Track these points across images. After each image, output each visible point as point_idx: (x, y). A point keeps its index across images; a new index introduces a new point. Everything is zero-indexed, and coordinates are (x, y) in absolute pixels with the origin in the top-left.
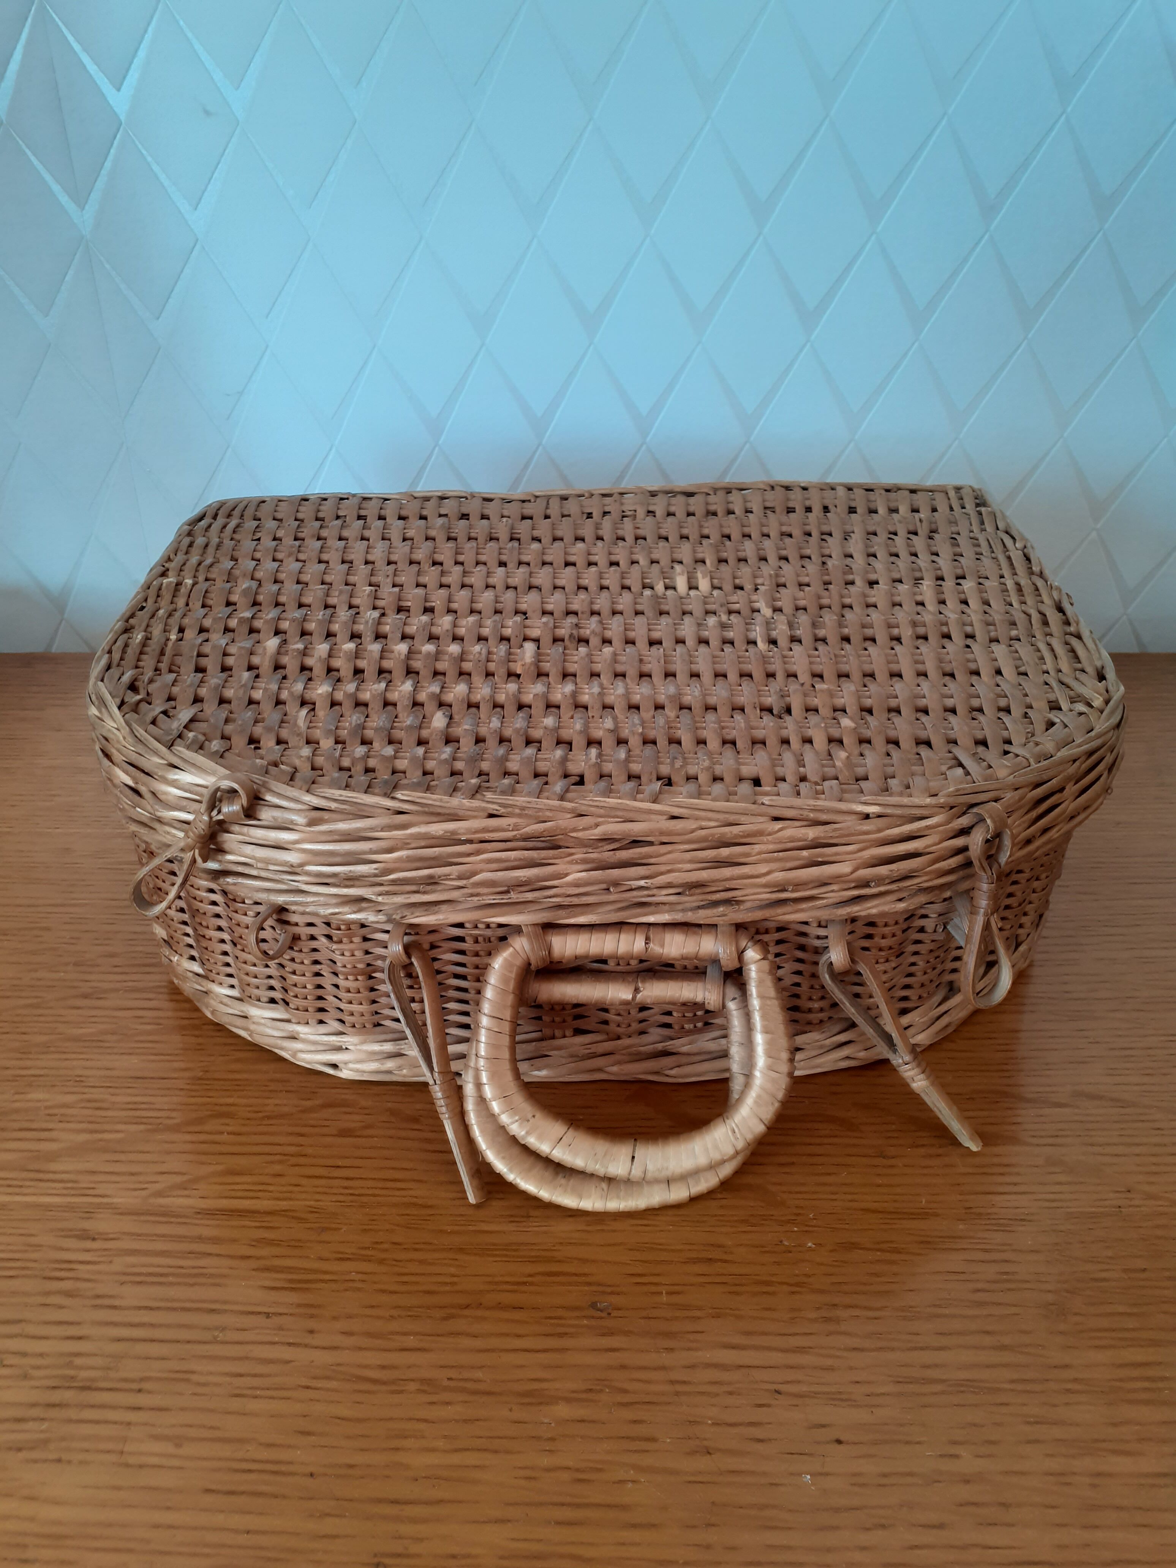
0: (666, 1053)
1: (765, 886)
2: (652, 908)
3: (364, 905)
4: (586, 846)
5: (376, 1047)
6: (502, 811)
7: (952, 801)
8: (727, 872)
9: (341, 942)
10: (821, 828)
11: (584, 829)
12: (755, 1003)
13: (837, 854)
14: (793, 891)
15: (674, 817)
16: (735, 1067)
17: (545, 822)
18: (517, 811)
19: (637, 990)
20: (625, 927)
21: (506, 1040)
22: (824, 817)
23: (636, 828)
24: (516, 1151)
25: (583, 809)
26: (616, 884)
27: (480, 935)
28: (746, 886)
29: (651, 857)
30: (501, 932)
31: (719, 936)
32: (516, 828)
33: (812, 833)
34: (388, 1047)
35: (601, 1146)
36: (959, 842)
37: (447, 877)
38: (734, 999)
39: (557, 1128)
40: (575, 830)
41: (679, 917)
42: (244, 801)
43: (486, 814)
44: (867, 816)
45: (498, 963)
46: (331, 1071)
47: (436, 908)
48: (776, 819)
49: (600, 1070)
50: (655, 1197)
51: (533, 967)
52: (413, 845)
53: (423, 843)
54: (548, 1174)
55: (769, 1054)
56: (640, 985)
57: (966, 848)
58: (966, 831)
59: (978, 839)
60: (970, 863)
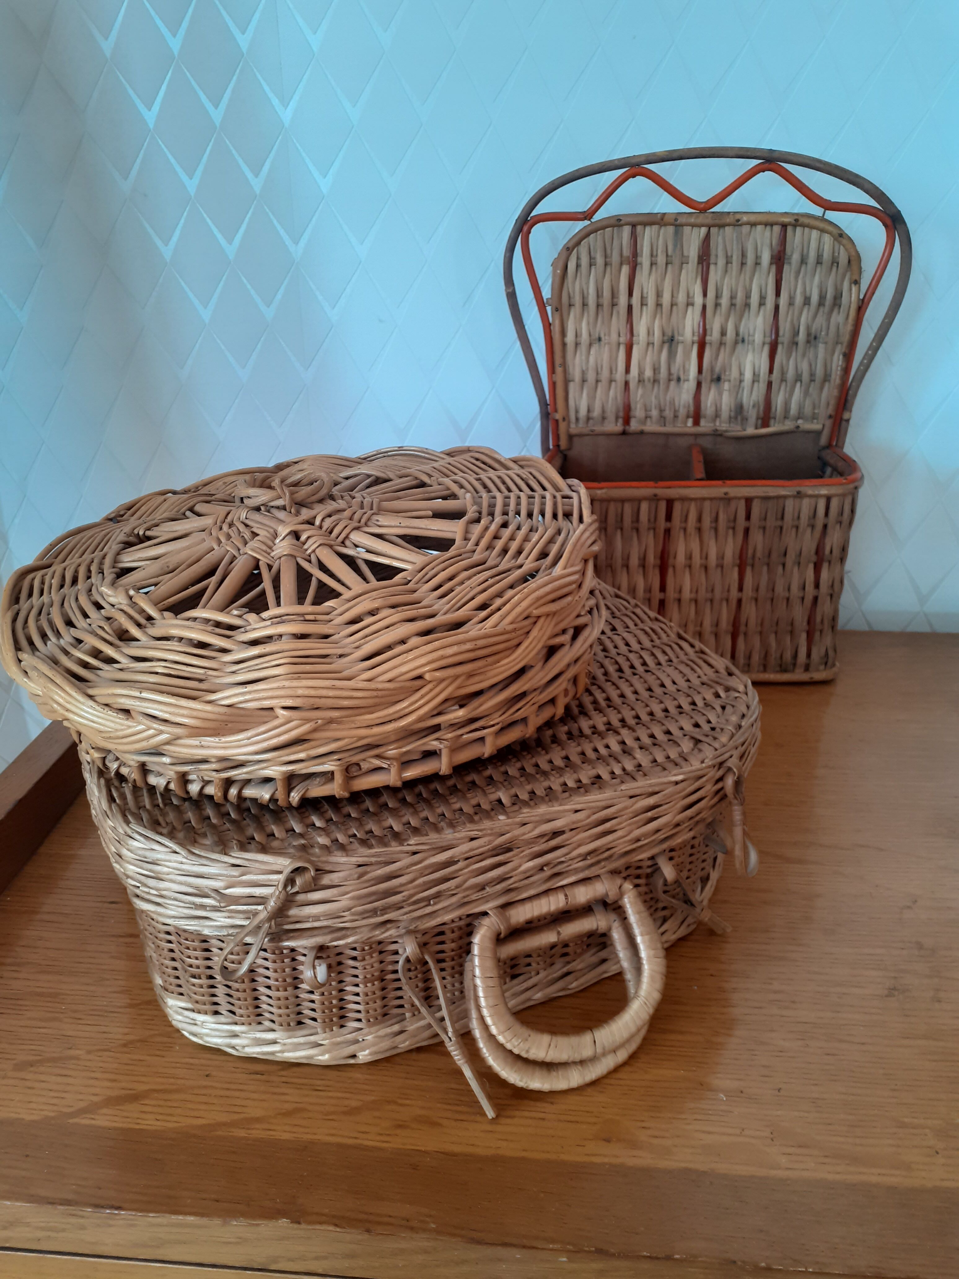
0: (568, 974)
1: (625, 842)
2: (565, 875)
3: (389, 926)
4: (530, 843)
5: (389, 1030)
6: (480, 833)
7: (714, 762)
8: (610, 838)
9: (364, 959)
10: (656, 796)
11: (529, 832)
12: (632, 918)
13: (665, 810)
14: (645, 839)
15: (576, 811)
16: (625, 964)
17: (504, 835)
18: (489, 832)
19: (559, 933)
20: (550, 893)
21: (497, 991)
22: (657, 789)
23: (558, 824)
24: (519, 1064)
25: (526, 820)
26: (547, 864)
27: (455, 927)
28: (619, 844)
29: (568, 840)
30: (468, 920)
31: (604, 881)
32: (490, 842)
33: (651, 801)
34: (396, 1028)
35: (574, 1040)
36: (719, 785)
37: (448, 889)
38: (615, 921)
39: (546, 1038)
40: (524, 834)
41: (581, 876)
42: (313, 873)
43: (467, 840)
44: (677, 783)
45: (477, 939)
46: (352, 1061)
47: (435, 914)
48: (631, 797)
49: (529, 999)
50: (608, 1063)
51: (502, 936)
52: (427, 872)
53: (430, 870)
54: (545, 1072)
55: (648, 947)
56: (559, 929)
57: (722, 788)
58: (721, 779)
59: (729, 782)
60: (725, 796)
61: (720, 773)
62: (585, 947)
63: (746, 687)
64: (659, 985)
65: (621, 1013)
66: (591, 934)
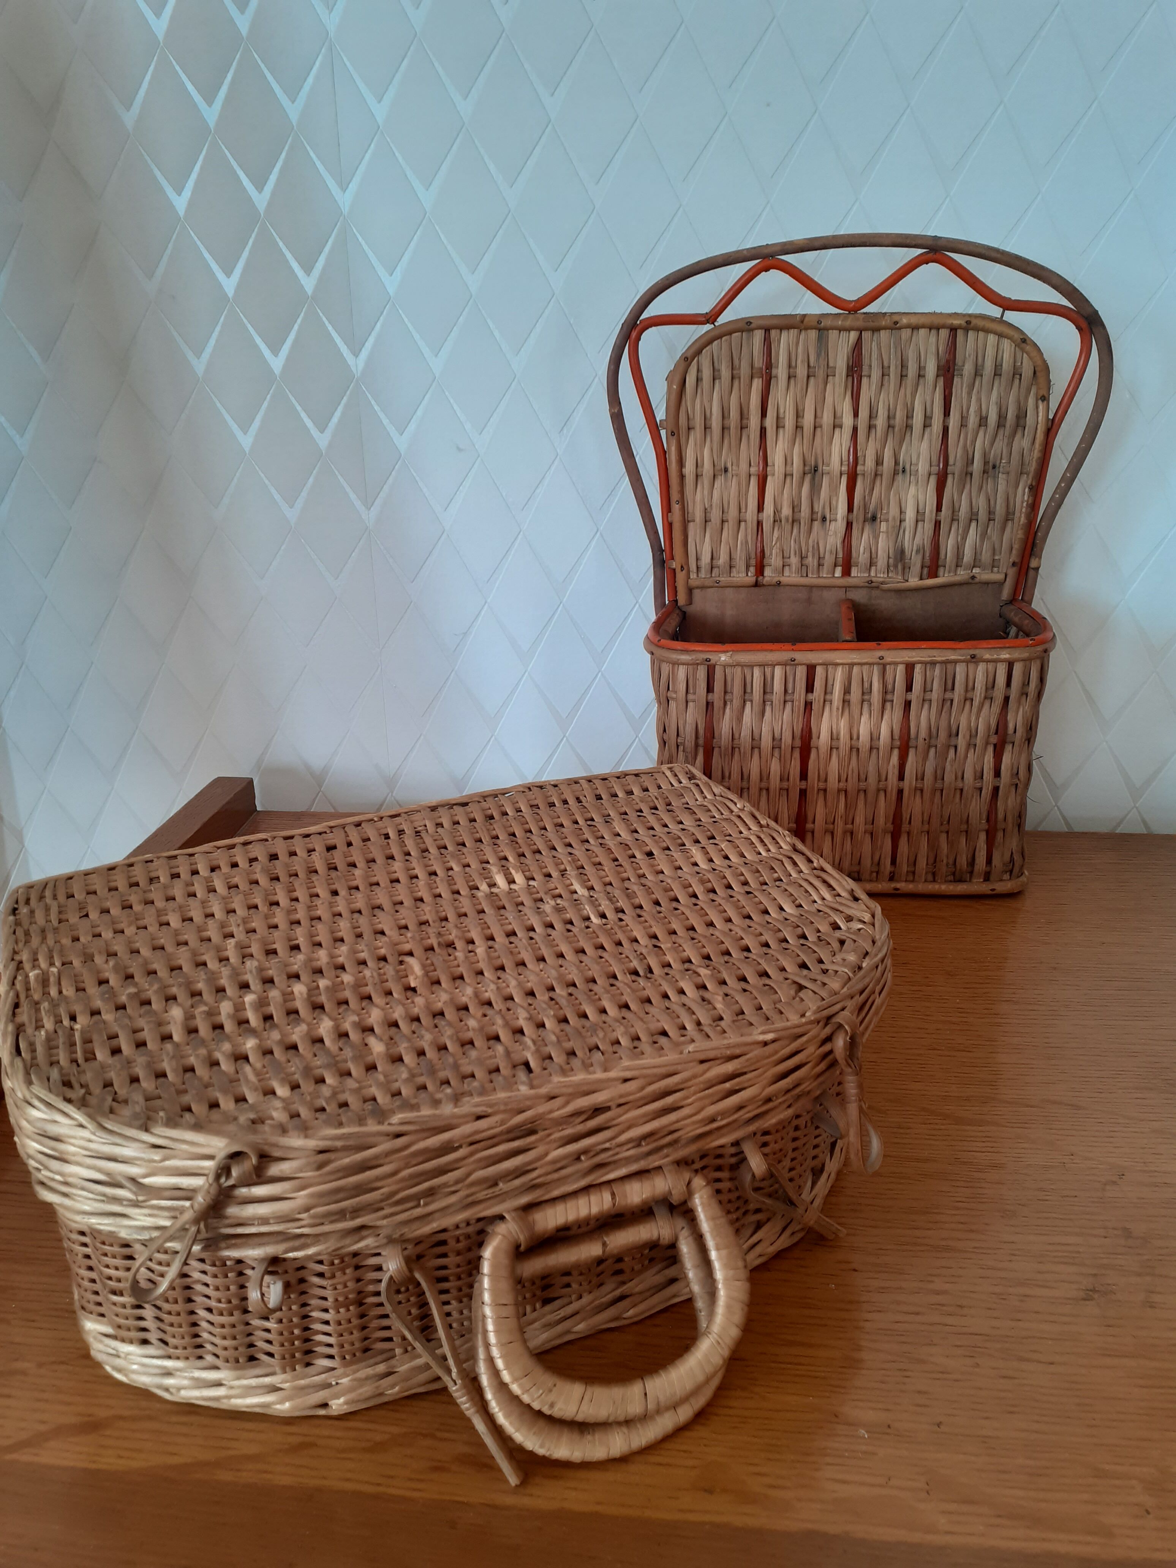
0: (622, 1298)
1: (694, 1123)
2: (612, 1166)
3: (364, 1233)
4: (561, 1125)
5: (370, 1371)
6: (490, 1110)
7: (818, 1016)
8: (673, 1117)
9: (333, 1276)
10: (736, 1061)
11: (558, 1109)
12: (705, 1226)
13: (750, 1080)
14: (722, 1119)
15: (626, 1080)
16: (696, 1288)
17: (524, 1111)
18: (502, 1108)
19: (604, 1244)
20: (592, 1190)
21: (512, 1323)
22: (737, 1051)
23: (599, 1098)
24: (541, 1423)
25: (556, 1092)
26: (585, 1152)
27: (460, 1235)
28: (687, 1125)
29: (614, 1119)
30: (480, 1226)
31: (668, 1176)
32: (503, 1123)
33: (730, 1067)
34: (381, 1368)
35: (617, 1392)
36: (827, 1047)
37: (445, 1185)
38: (683, 1228)
39: (577, 1389)
40: (551, 1112)
41: (634, 1167)
42: (254, 1160)
43: (474, 1117)
44: (765, 1044)
45: (487, 1253)
46: (322, 1412)
47: (430, 1217)
48: (702, 1062)
49: (568, 1332)
50: (665, 1423)
51: (522, 1248)
52: (414, 1162)
53: (420, 1159)
54: (576, 1436)
55: (726, 1266)
56: (605, 1239)
57: (831, 1052)
58: (829, 1039)
59: (840, 1043)
60: (834, 1064)
61: (828, 1030)
62: (646, 1262)
63: (873, 916)
64: (738, 1317)
65: (685, 1356)
66: (653, 1245)
